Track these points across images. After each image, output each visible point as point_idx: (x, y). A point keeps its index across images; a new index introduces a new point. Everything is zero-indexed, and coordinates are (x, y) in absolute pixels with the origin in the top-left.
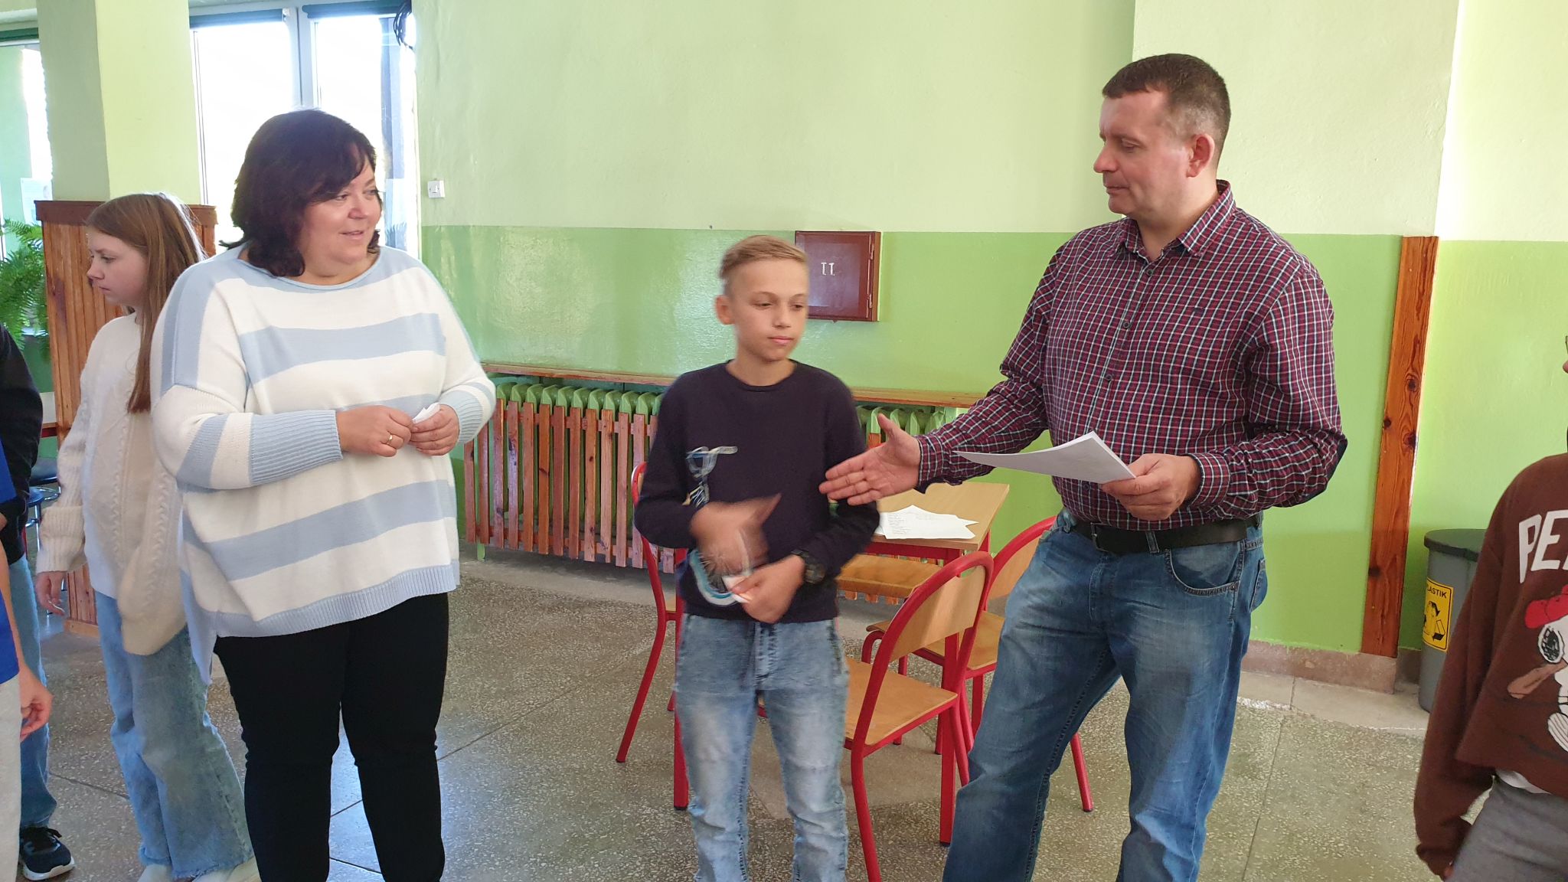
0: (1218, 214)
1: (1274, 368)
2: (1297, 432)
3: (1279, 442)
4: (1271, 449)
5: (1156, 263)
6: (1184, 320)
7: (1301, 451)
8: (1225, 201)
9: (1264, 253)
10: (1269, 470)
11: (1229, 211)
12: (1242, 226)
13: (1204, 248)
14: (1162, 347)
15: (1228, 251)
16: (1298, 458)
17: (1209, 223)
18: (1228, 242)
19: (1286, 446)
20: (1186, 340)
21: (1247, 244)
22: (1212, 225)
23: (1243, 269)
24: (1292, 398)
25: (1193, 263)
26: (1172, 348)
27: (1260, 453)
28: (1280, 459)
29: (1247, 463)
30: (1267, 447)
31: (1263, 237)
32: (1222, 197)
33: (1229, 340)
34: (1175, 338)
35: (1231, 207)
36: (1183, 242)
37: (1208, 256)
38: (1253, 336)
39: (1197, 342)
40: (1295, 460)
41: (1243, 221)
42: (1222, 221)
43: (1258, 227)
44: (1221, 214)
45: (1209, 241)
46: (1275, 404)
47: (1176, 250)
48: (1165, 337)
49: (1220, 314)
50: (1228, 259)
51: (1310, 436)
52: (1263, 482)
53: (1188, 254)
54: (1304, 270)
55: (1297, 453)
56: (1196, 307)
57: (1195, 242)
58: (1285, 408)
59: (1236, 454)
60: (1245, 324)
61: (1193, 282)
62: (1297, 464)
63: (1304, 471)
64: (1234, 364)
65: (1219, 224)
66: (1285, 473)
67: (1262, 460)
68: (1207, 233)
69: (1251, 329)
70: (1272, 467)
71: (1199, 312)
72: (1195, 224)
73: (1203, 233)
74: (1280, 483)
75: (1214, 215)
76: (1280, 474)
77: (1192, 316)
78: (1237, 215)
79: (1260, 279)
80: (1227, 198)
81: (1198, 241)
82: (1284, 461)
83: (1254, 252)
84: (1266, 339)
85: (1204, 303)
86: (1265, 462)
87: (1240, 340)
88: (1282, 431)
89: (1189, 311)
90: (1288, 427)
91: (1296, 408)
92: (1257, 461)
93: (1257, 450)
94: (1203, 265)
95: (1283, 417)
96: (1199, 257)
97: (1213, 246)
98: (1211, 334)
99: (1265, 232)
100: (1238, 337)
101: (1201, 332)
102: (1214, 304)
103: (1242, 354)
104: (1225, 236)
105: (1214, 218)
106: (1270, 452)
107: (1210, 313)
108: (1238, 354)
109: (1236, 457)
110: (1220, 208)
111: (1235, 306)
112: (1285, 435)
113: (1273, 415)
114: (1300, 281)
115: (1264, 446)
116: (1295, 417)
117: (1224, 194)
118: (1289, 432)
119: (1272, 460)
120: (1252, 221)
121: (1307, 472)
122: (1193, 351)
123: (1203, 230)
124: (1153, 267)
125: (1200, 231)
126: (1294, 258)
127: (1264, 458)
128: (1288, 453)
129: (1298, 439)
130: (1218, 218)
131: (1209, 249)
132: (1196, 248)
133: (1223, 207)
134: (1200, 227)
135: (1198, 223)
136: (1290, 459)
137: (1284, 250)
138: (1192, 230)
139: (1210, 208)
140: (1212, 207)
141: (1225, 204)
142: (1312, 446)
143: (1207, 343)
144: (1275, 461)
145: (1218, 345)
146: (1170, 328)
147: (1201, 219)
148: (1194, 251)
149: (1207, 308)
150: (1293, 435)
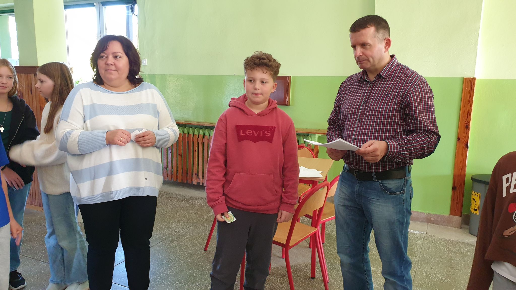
0: (392, 64)
1: (412, 111)
2: (422, 132)
3: (416, 136)
4: (413, 138)
5: (373, 82)
6: (383, 99)
7: (423, 138)
8: (394, 60)
9: (408, 75)
10: (412, 145)
11: (395, 63)
12: (400, 68)
13: (388, 75)
14: (376, 108)
15: (396, 76)
16: (422, 141)
17: (389, 67)
18: (396, 73)
19: (418, 137)
20: (384, 105)
21: (402, 73)
22: (390, 68)
23: (401, 80)
24: (419, 121)
25: (385, 81)
26: (379, 108)
27: (409, 139)
28: (416, 141)
29: (405, 143)
30: (411, 138)
31: (407, 70)
32: (393, 59)
33: (398, 103)
34: (380, 105)
35: (396, 62)
36: (381, 74)
37: (390, 78)
38: (405, 101)
39: (387, 105)
40: (421, 141)
41: (400, 66)
42: (393, 66)
43: (405, 67)
44: (393, 64)
45: (390, 73)
46: (414, 123)
47: (379, 77)
48: (377, 105)
49: (394, 95)
50: (396, 78)
51: (426, 133)
52: (411, 149)
53: (383, 78)
54: (421, 79)
55: (422, 139)
56: (386, 94)
57: (385, 74)
58: (417, 124)
59: (401, 140)
60: (402, 97)
61: (385, 87)
62: (422, 143)
63: (425, 145)
64: (400, 111)
65: (393, 68)
66: (418, 146)
67: (410, 142)
68: (389, 70)
69: (404, 99)
70: (414, 144)
71: (387, 95)
72: (384, 68)
73: (387, 71)
74: (417, 149)
75: (391, 65)
76: (416, 146)
77: (385, 97)
78: (398, 64)
79: (406, 83)
80: (394, 59)
81: (386, 73)
82: (418, 142)
83: (404, 75)
84: (409, 101)
85: (389, 93)
86: (411, 142)
87: (401, 103)
88: (417, 132)
89: (384, 96)
90: (419, 131)
91: (421, 124)
92: (408, 142)
93: (408, 138)
94: (388, 81)
95: (417, 127)
96: (387, 79)
97: (391, 75)
98: (392, 102)
99: (408, 69)
100: (401, 102)
101: (388, 102)
102: (392, 92)
103: (402, 107)
104: (395, 71)
105: (391, 66)
106: (413, 139)
107: (391, 95)
108: (401, 107)
109: (401, 141)
110: (392, 62)
111: (399, 92)
112: (418, 134)
113: (413, 127)
114: (420, 82)
115: (411, 137)
116: (421, 127)
117: (393, 58)
118: (419, 132)
119: (413, 141)
120: (403, 66)
121: (426, 145)
122: (386, 108)
123: (387, 70)
124: (372, 83)
125: (386, 70)
126: (418, 75)
127: (410, 141)
128: (419, 139)
129: (422, 134)
130: (392, 65)
131: (390, 76)
132: (386, 76)
133: (393, 62)
134: (386, 69)
135: (385, 67)
136: (419, 141)
137: (414, 73)
138: (384, 70)
139: (389, 63)
140: (390, 62)
141: (394, 61)
142: (427, 136)
143: (391, 105)
144: (415, 142)
145: (394, 105)
146: (378, 102)
147: (386, 66)
148: (385, 77)
149: (390, 94)
150: (421, 133)
